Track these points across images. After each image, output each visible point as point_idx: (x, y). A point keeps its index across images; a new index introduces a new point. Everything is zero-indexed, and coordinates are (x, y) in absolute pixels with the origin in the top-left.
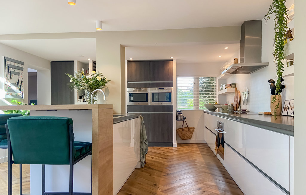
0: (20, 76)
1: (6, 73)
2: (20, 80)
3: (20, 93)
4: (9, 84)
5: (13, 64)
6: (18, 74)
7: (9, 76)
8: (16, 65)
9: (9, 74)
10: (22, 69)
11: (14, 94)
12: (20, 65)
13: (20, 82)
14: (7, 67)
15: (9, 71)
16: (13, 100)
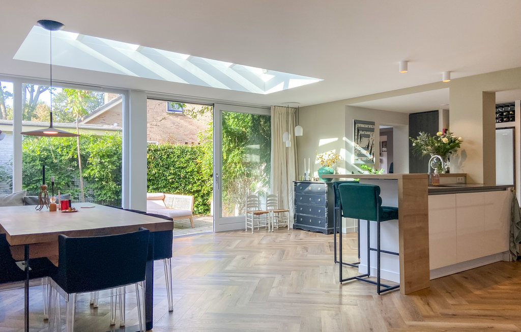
0: (371, 138)
1: (356, 137)
2: (371, 143)
3: (371, 157)
4: (359, 148)
5: (363, 126)
6: (368, 136)
7: (359, 139)
8: (366, 126)
9: (359, 137)
10: (372, 130)
11: (364, 159)
12: (370, 126)
13: (370, 145)
14: (356, 130)
15: (359, 134)
16: (363, 166)
